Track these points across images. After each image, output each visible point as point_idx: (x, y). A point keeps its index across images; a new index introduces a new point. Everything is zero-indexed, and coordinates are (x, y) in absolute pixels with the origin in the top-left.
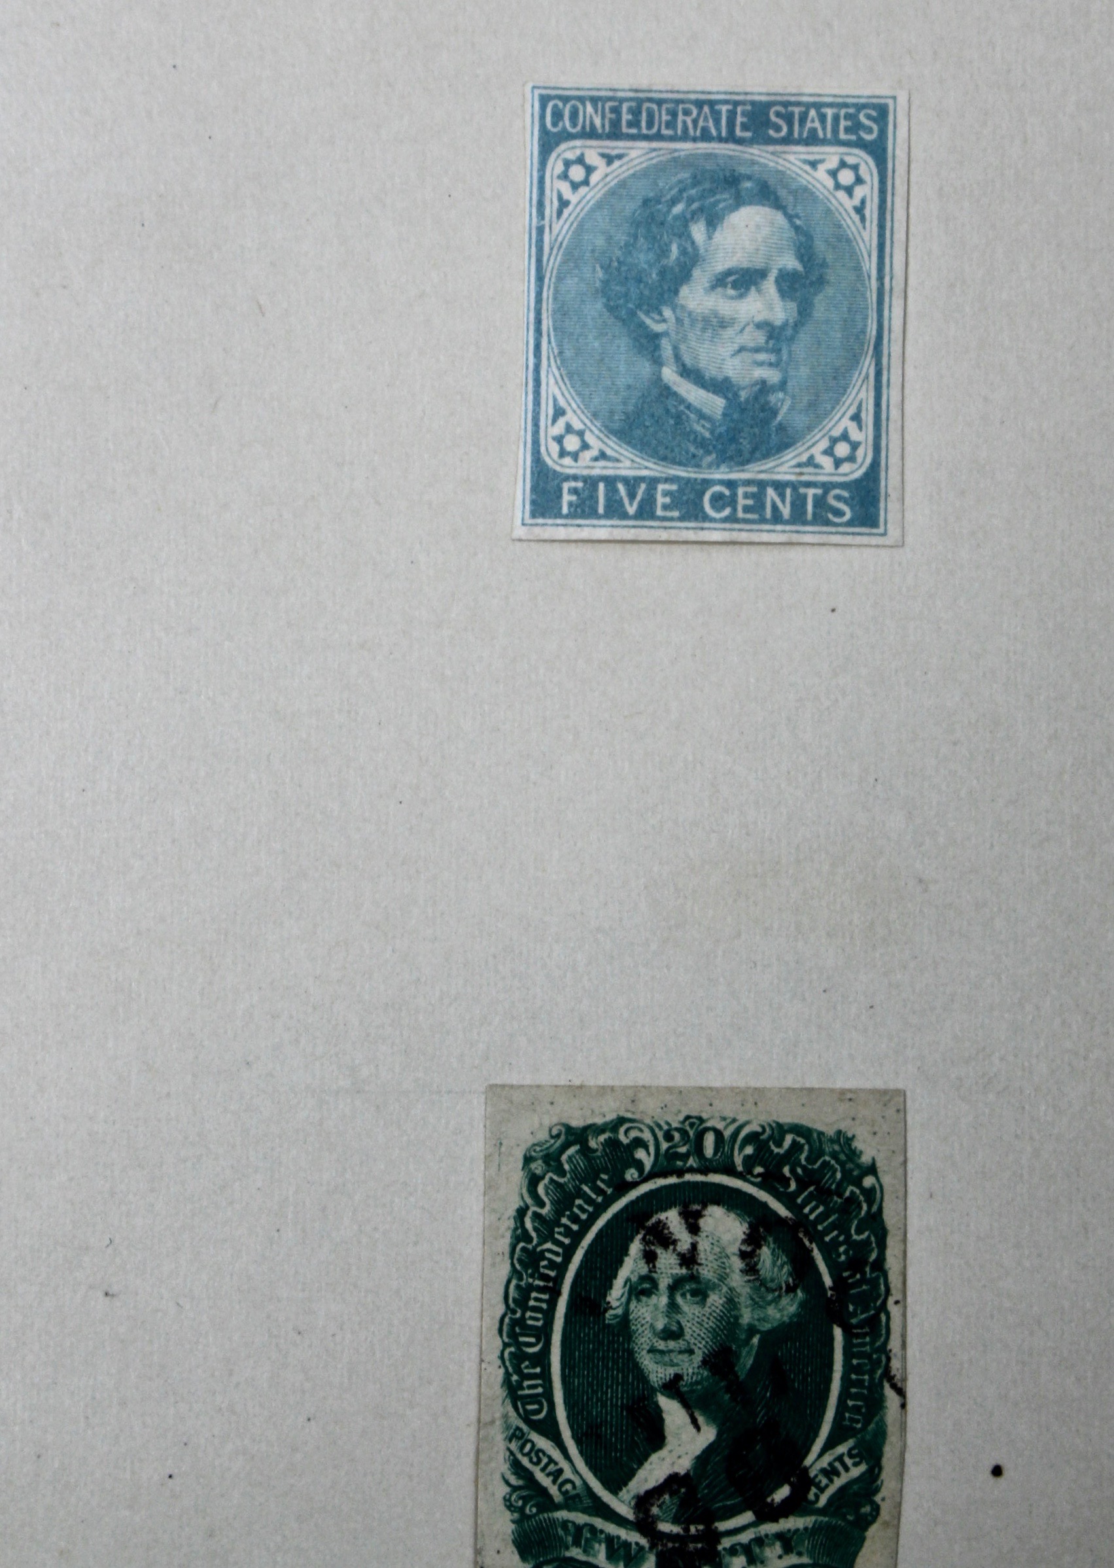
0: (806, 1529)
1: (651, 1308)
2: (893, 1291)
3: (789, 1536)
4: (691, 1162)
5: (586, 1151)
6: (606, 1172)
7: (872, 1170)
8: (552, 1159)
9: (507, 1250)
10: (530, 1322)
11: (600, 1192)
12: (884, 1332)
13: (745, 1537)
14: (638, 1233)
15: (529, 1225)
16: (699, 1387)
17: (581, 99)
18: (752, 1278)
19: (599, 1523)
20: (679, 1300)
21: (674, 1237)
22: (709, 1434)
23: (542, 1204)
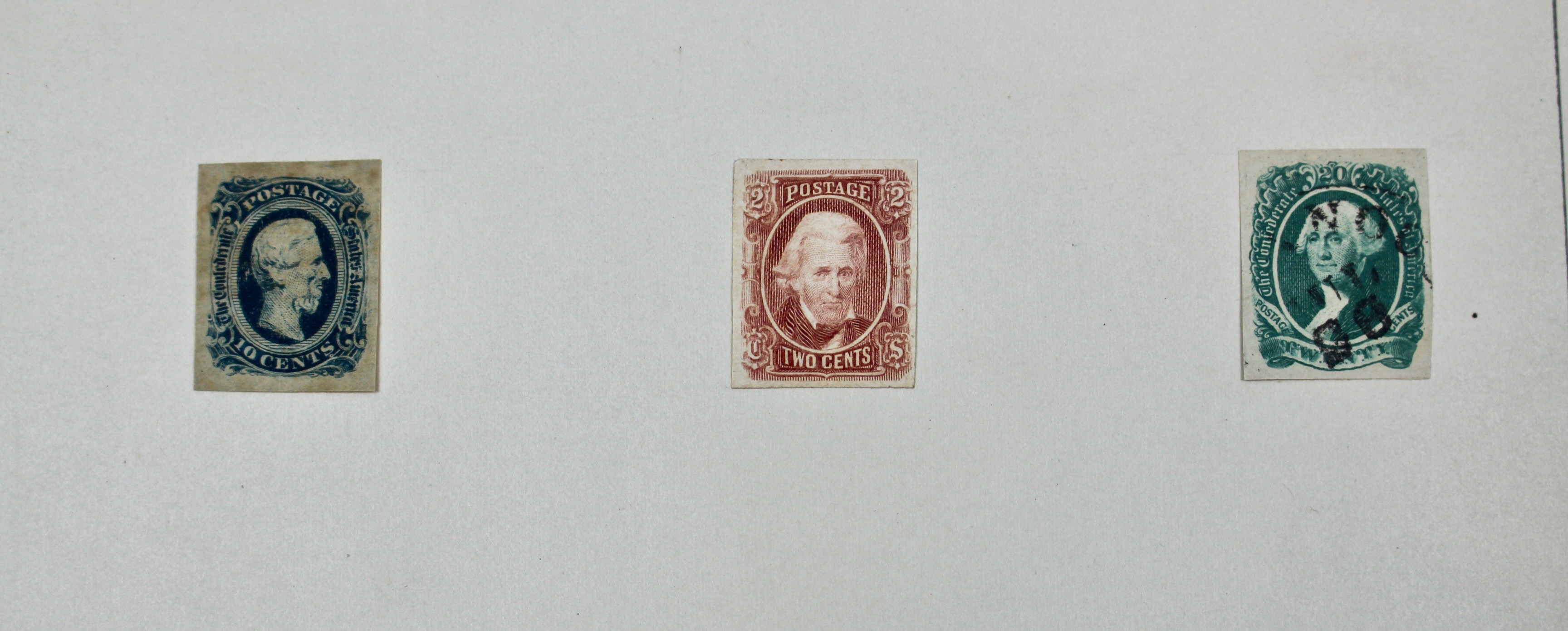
0: (1390, 342)
1: (1317, 246)
2: (1425, 237)
3: (1382, 345)
4: (1333, 182)
5: (1285, 178)
6: (1294, 186)
7: (1413, 184)
8: (1270, 182)
9: (1251, 222)
10: (1263, 254)
11: (1292, 196)
12: (1421, 255)
13: (1363, 347)
14: (1309, 213)
15: (1260, 211)
16: (1340, 281)
18: (1362, 232)
19: (1297, 341)
20: (1329, 242)
21: (1325, 215)
22: (1345, 301)
23: (1266, 202)
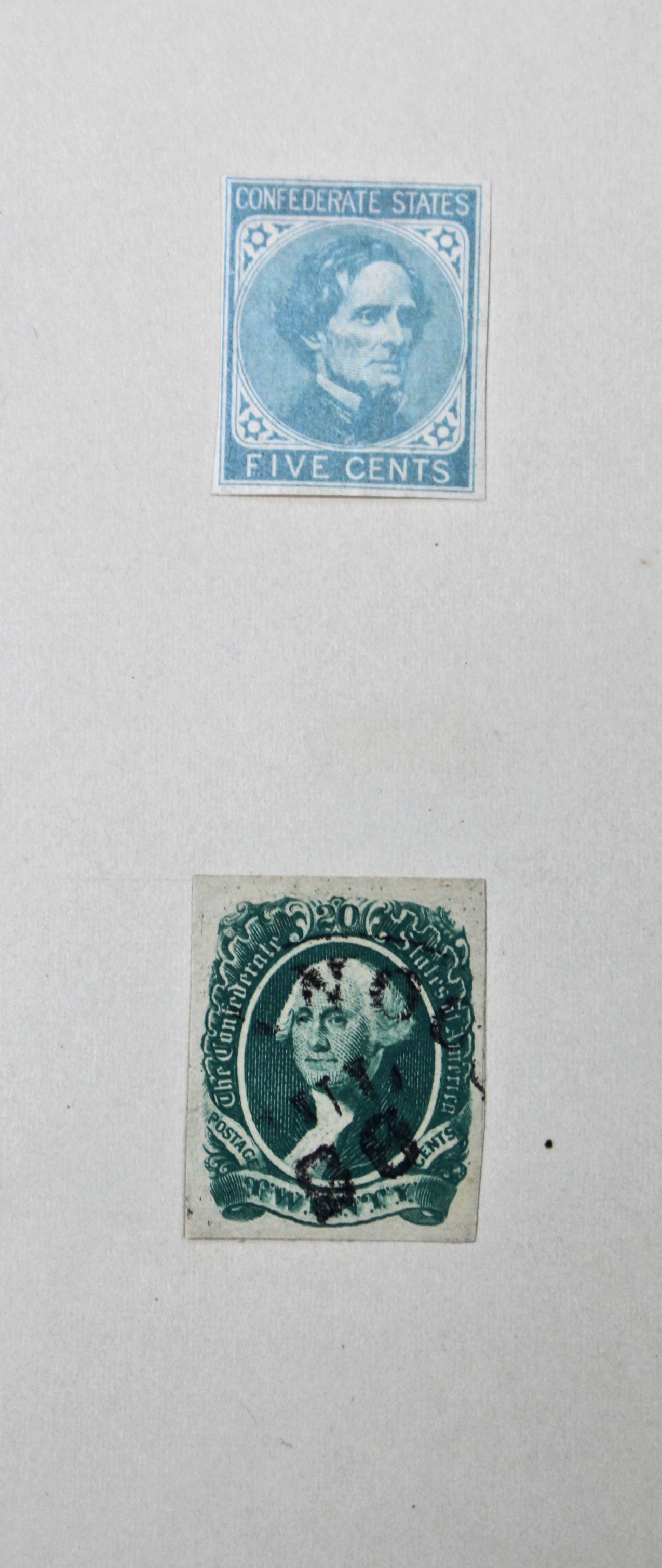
0: (415, 1184)
1: (308, 1030)
2: (476, 1019)
3: (403, 1188)
4: (337, 929)
5: (262, 921)
6: (276, 934)
7: (462, 934)
8: (239, 927)
9: (207, 989)
10: (223, 1040)
11: (272, 949)
12: (470, 1047)
13: (372, 1189)
14: (298, 978)
15: (222, 972)
16: (341, 1085)
17: (261, 187)
18: (378, 1009)
19: (271, 1179)
20: (327, 1024)
21: (323, 981)
22: (348, 1117)
23: (231, 958)
